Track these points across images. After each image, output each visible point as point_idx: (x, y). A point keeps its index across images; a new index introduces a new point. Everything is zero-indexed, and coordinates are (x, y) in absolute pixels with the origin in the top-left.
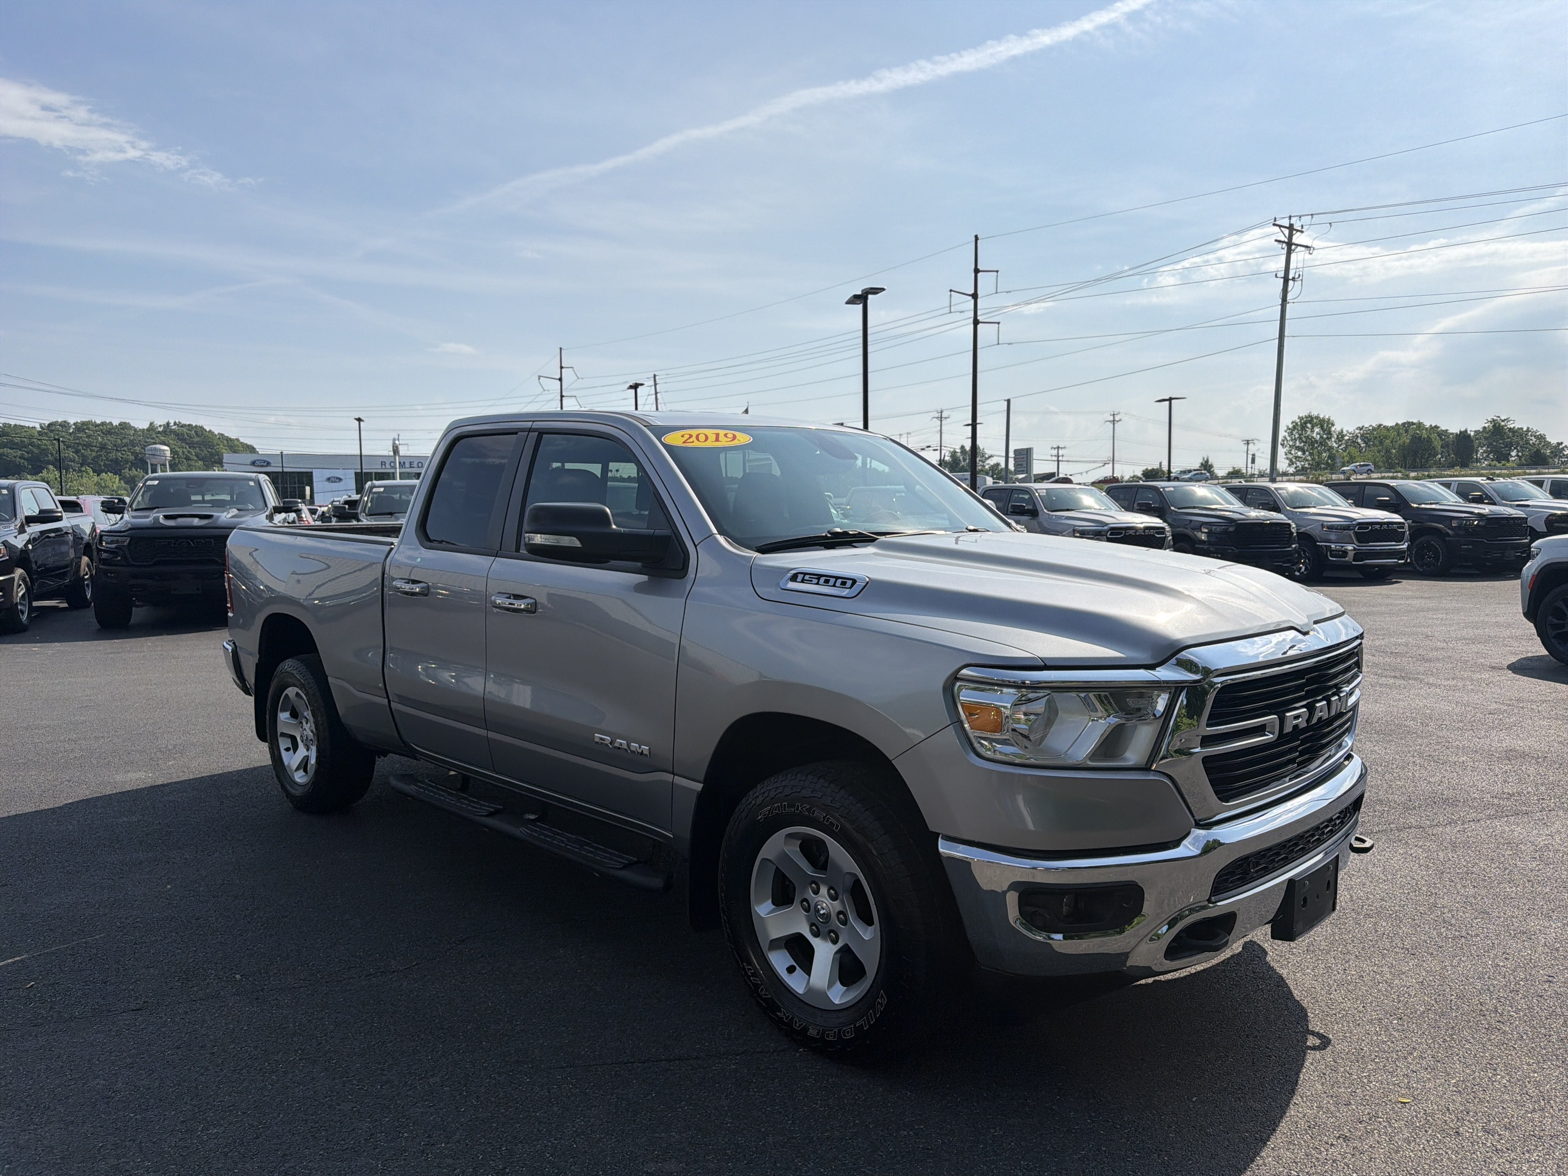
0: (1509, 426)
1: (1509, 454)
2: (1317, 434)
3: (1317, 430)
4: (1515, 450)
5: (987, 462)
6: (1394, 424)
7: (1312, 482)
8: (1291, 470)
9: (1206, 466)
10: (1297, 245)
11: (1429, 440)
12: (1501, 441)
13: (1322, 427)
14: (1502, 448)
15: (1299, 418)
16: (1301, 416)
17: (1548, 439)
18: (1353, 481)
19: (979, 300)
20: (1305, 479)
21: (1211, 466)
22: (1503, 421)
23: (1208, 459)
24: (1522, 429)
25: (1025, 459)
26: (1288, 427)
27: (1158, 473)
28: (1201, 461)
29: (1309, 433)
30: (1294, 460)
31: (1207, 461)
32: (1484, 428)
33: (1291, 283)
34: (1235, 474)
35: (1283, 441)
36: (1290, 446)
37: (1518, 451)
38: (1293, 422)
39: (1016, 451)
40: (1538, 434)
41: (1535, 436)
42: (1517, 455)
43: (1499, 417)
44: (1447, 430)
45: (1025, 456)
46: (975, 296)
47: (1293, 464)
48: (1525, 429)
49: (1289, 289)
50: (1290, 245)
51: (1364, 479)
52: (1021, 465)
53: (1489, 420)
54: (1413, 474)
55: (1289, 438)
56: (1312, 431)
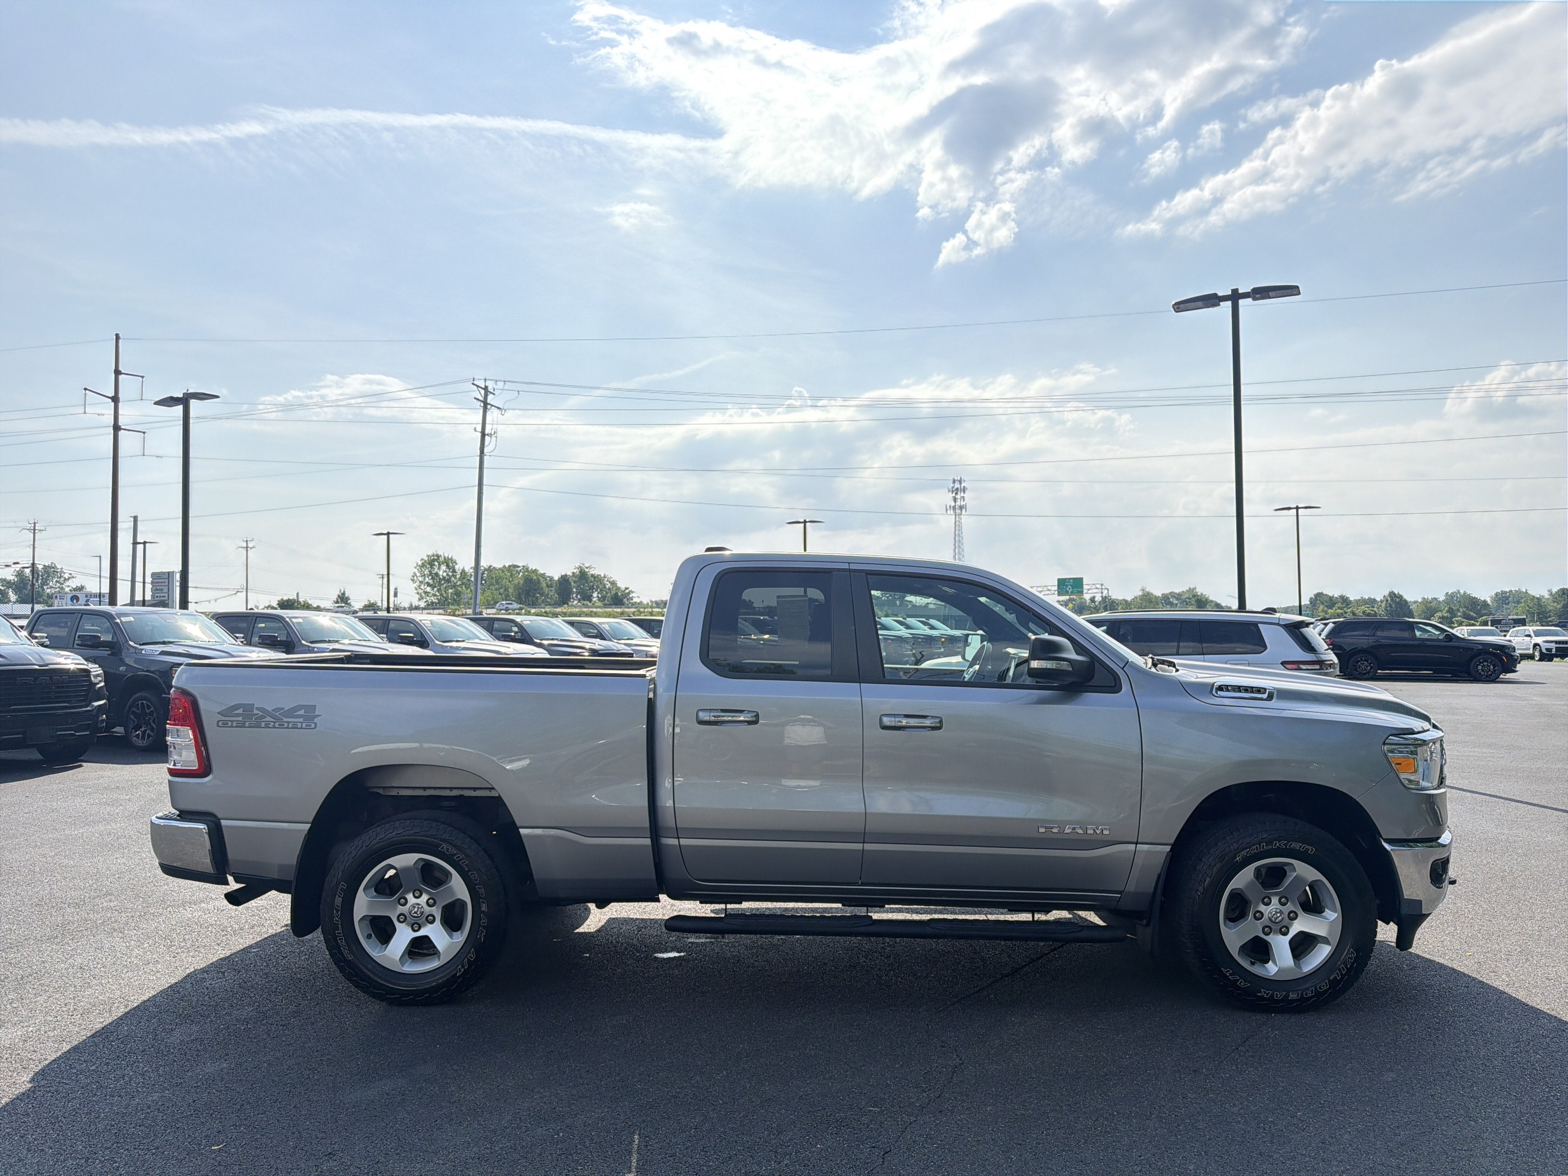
0: (591, 573)
1: (592, 596)
2: (444, 571)
3: (443, 567)
4: (596, 592)
5: (67, 583)
6: (501, 566)
7: (449, 615)
8: (422, 604)
9: (343, 599)
10: (492, 405)
11: (539, 582)
12: (586, 585)
13: (448, 566)
14: (587, 590)
15: (428, 556)
16: (428, 554)
17: (619, 585)
18: (485, 616)
19: (120, 405)
20: (443, 613)
21: (348, 599)
22: (587, 568)
23: (344, 592)
24: (600, 575)
25: (167, 584)
26: (417, 564)
27: (294, 604)
28: (338, 593)
29: (436, 570)
30: (423, 595)
31: (344, 594)
32: (573, 573)
33: (487, 438)
34: (371, 607)
35: (413, 577)
36: (420, 582)
37: (598, 593)
38: (422, 560)
39: (153, 575)
40: (612, 580)
41: (610, 582)
42: (598, 597)
43: (583, 564)
44: (545, 574)
45: (167, 581)
46: (115, 399)
47: (423, 598)
48: (602, 576)
49: (486, 443)
50: (486, 404)
51: (493, 614)
52: (162, 590)
53: (577, 566)
54: (533, 611)
55: (418, 574)
56: (439, 568)
